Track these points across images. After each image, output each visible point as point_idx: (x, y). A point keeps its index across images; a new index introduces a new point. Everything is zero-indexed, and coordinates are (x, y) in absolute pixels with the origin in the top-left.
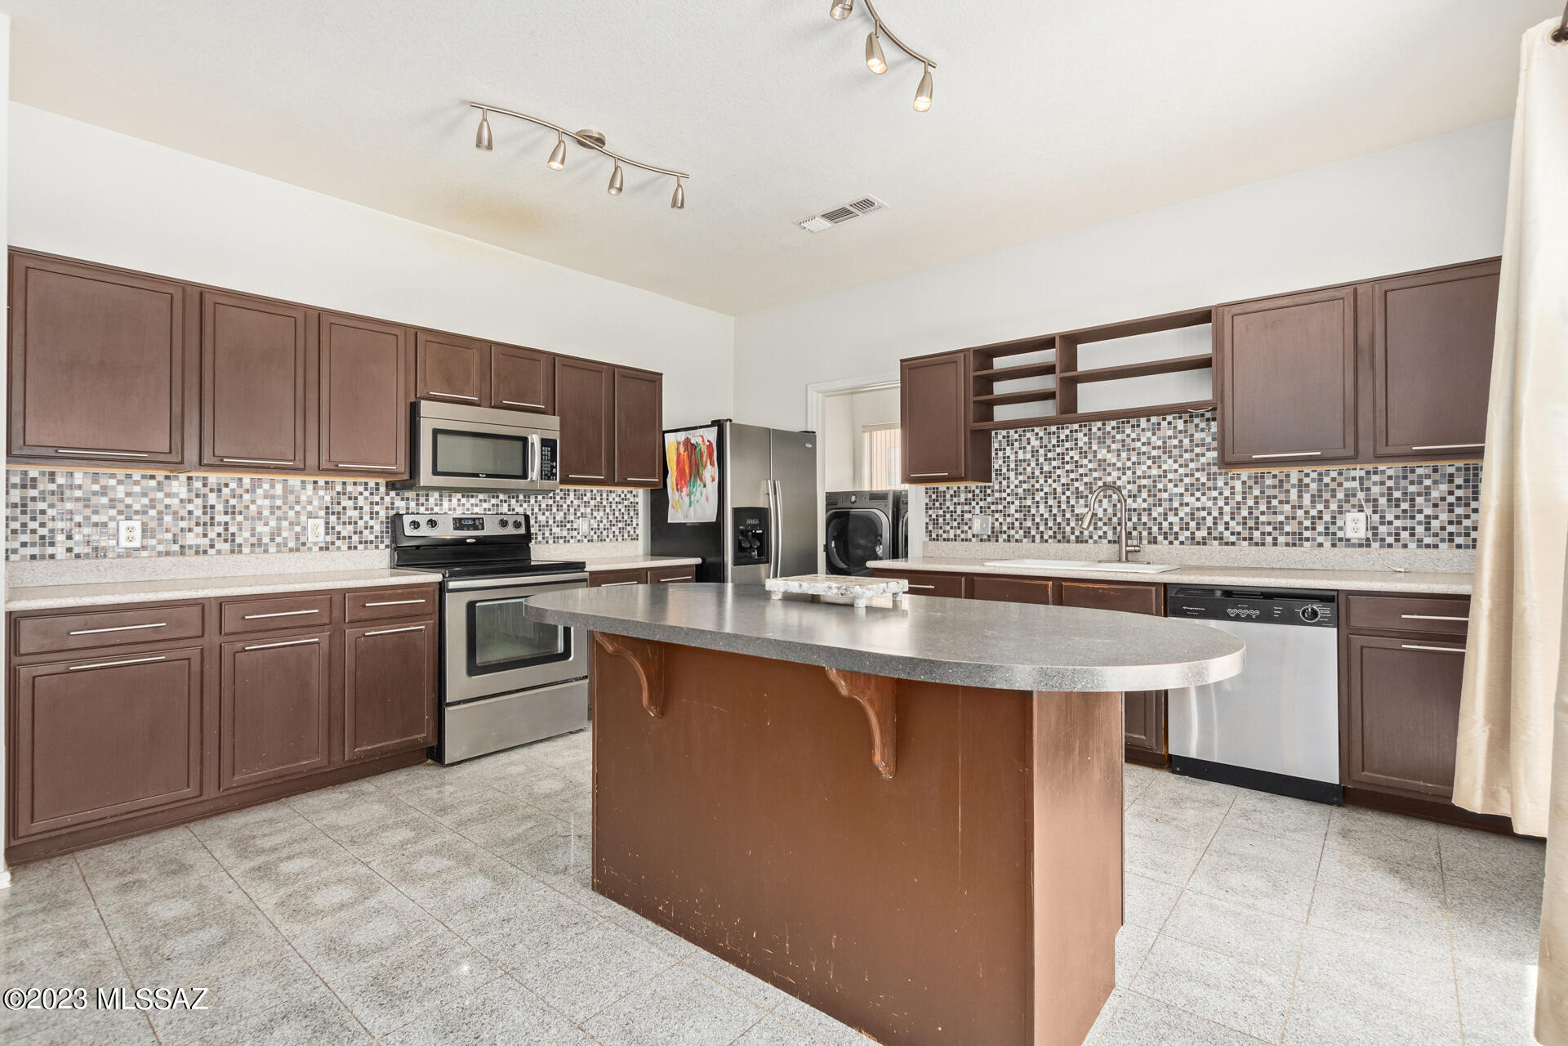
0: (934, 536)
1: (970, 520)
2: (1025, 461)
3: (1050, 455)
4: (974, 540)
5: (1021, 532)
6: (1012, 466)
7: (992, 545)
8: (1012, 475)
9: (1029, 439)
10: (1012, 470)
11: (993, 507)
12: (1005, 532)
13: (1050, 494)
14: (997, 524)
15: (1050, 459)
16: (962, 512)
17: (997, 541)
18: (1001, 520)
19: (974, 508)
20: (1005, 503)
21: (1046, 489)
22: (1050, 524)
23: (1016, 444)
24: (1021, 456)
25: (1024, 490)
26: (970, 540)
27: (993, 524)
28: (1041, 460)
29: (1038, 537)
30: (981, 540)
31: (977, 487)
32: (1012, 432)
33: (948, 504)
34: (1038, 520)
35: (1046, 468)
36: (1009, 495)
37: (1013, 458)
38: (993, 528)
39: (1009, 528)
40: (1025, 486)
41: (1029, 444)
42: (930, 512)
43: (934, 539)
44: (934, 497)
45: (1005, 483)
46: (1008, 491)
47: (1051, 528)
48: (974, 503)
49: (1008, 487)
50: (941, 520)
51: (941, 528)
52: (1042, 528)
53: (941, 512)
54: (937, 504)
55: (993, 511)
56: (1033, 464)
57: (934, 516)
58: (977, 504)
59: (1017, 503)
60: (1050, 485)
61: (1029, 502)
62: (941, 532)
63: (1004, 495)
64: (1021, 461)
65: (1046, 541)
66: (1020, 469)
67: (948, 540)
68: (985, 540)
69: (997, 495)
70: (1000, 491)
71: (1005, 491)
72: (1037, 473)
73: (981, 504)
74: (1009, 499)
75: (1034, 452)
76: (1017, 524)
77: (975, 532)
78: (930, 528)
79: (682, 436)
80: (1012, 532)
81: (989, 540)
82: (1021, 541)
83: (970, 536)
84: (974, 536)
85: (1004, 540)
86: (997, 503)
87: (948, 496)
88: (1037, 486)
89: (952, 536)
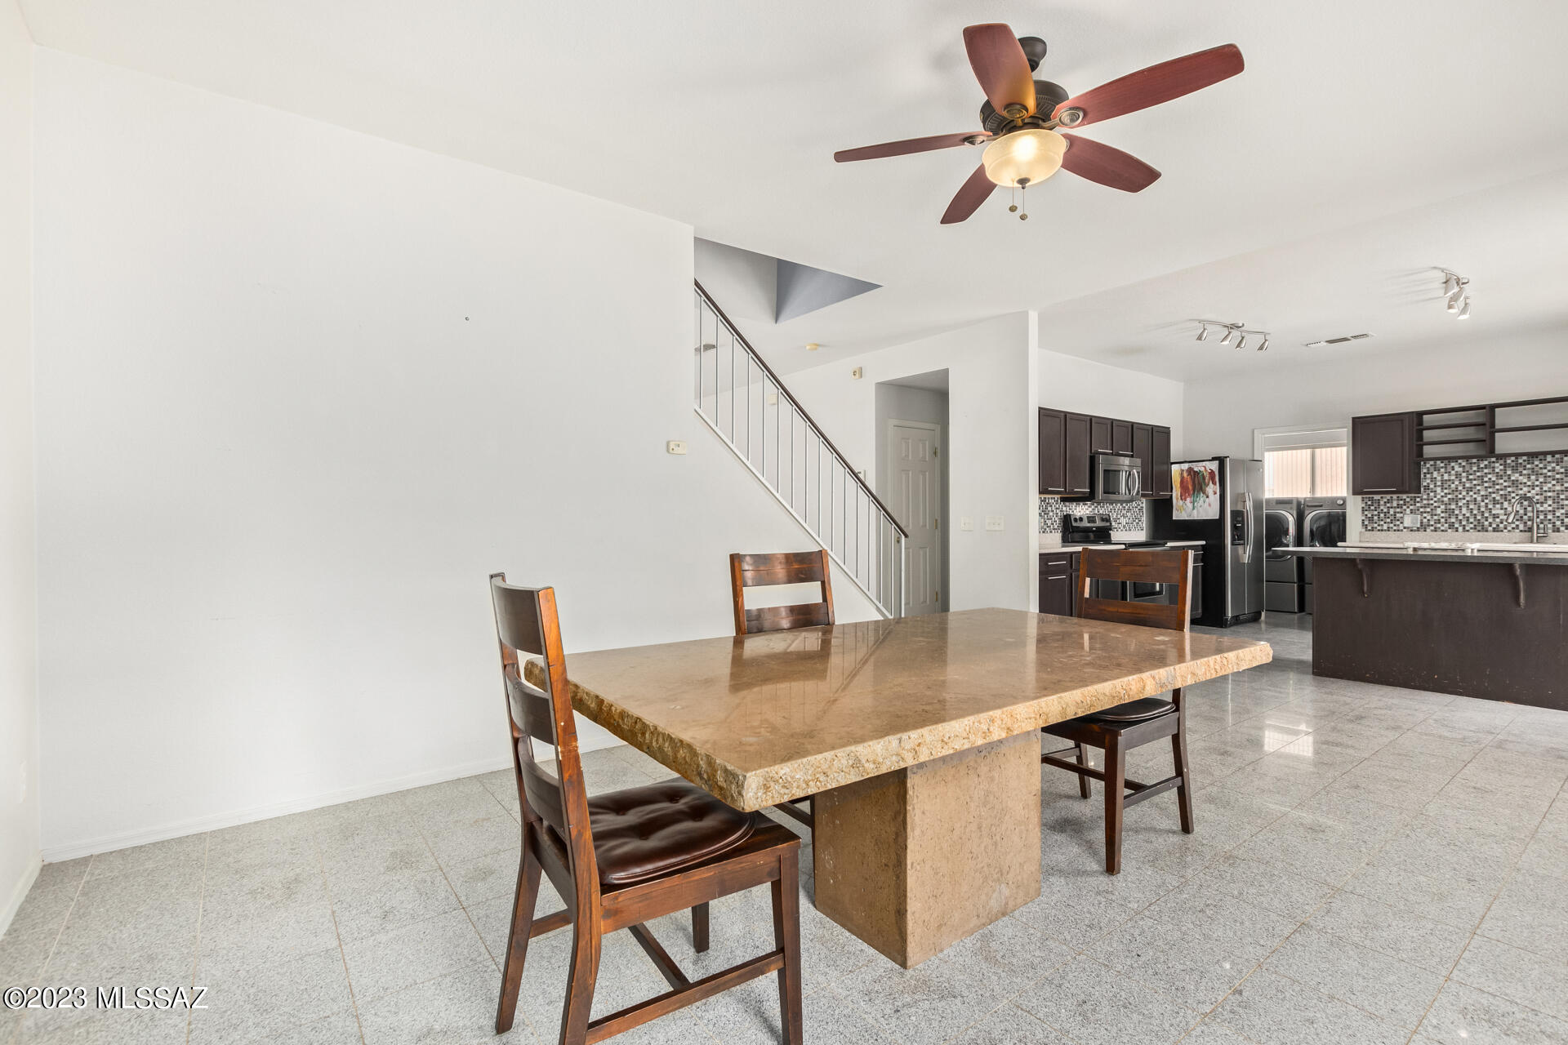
0: (1369, 528)
1: (1401, 517)
2: (1450, 480)
3: (1471, 477)
4: (1405, 530)
5: (1447, 525)
6: (1439, 483)
7: (1422, 534)
8: (1439, 490)
9: (1453, 467)
10: (1439, 486)
11: (1421, 510)
12: (1432, 525)
13: (1471, 501)
14: (1425, 520)
15: (1471, 480)
16: (1395, 512)
17: (1425, 531)
18: (1429, 518)
19: (1405, 510)
20: (1432, 507)
21: (1468, 499)
22: (1471, 520)
23: (1442, 470)
24: (1446, 477)
25: (1449, 499)
26: (1402, 530)
27: (1422, 520)
28: (1464, 480)
29: (1460, 529)
30: (1412, 531)
31: (1408, 497)
32: (1438, 462)
33: (1382, 507)
34: (1460, 517)
35: (1467, 485)
36: (1435, 502)
37: (1439, 478)
38: (1421, 523)
39: (1435, 523)
40: (1449, 496)
41: (1453, 470)
42: (1366, 513)
43: (1369, 530)
44: (1369, 503)
45: (1432, 494)
46: (1435, 499)
47: (1472, 523)
48: (1405, 507)
49: (1435, 497)
50: (1376, 518)
51: (1376, 523)
52: (1464, 523)
53: (1376, 513)
54: (1372, 508)
55: (1422, 512)
56: (1457, 483)
57: (1369, 515)
58: (1408, 507)
59: (1443, 507)
60: (1472, 496)
61: (1453, 507)
62: (1376, 525)
63: (1432, 502)
64: (1446, 480)
65: (1468, 531)
66: (1446, 486)
67: (1382, 530)
68: (1415, 531)
69: (1425, 502)
70: (1428, 500)
71: (1432, 499)
72: (1460, 488)
73: (1411, 507)
74: (1435, 504)
75: (1458, 475)
76: (1442, 520)
77: (1406, 525)
78: (1366, 523)
79: (1185, 466)
80: (1439, 525)
81: (1418, 531)
82: (1446, 531)
83: (1401, 527)
84: (1405, 528)
85: (1432, 531)
86: (1425, 507)
87: (1382, 503)
88: (1460, 496)
89: (1385, 527)
